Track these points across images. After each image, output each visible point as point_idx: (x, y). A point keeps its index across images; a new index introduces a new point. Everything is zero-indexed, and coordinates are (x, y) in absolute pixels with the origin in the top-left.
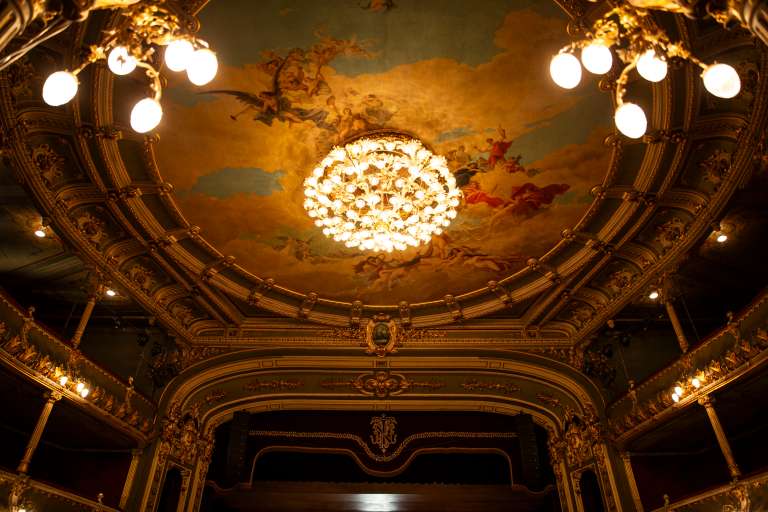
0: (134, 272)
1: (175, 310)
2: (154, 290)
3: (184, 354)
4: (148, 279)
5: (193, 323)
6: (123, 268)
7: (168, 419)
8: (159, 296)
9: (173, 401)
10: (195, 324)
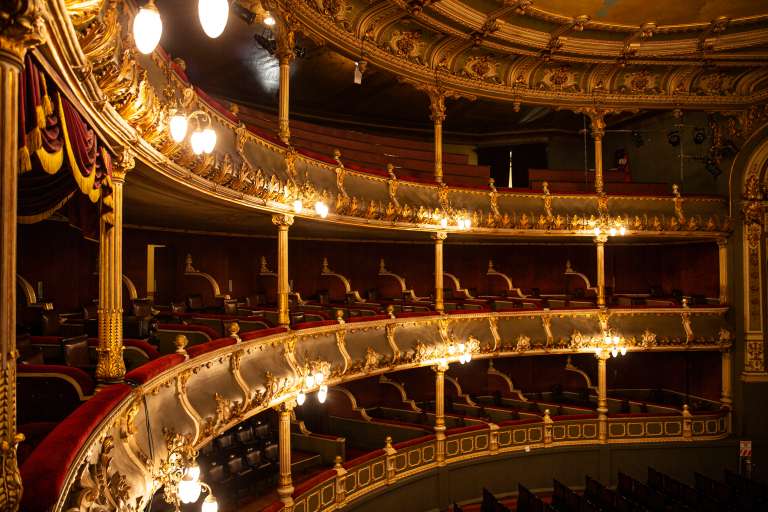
0: (628, 82)
1: (704, 84)
2: (662, 82)
3: (741, 121)
4: (648, 78)
5: (736, 83)
6: (615, 87)
7: (746, 199)
8: (672, 86)
9: (746, 178)
10: (740, 83)
